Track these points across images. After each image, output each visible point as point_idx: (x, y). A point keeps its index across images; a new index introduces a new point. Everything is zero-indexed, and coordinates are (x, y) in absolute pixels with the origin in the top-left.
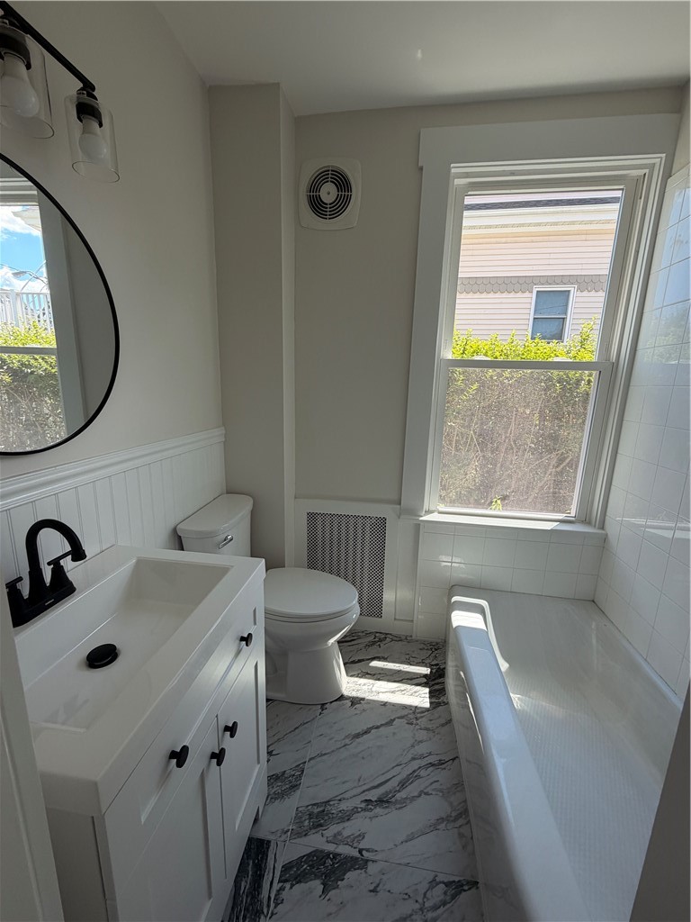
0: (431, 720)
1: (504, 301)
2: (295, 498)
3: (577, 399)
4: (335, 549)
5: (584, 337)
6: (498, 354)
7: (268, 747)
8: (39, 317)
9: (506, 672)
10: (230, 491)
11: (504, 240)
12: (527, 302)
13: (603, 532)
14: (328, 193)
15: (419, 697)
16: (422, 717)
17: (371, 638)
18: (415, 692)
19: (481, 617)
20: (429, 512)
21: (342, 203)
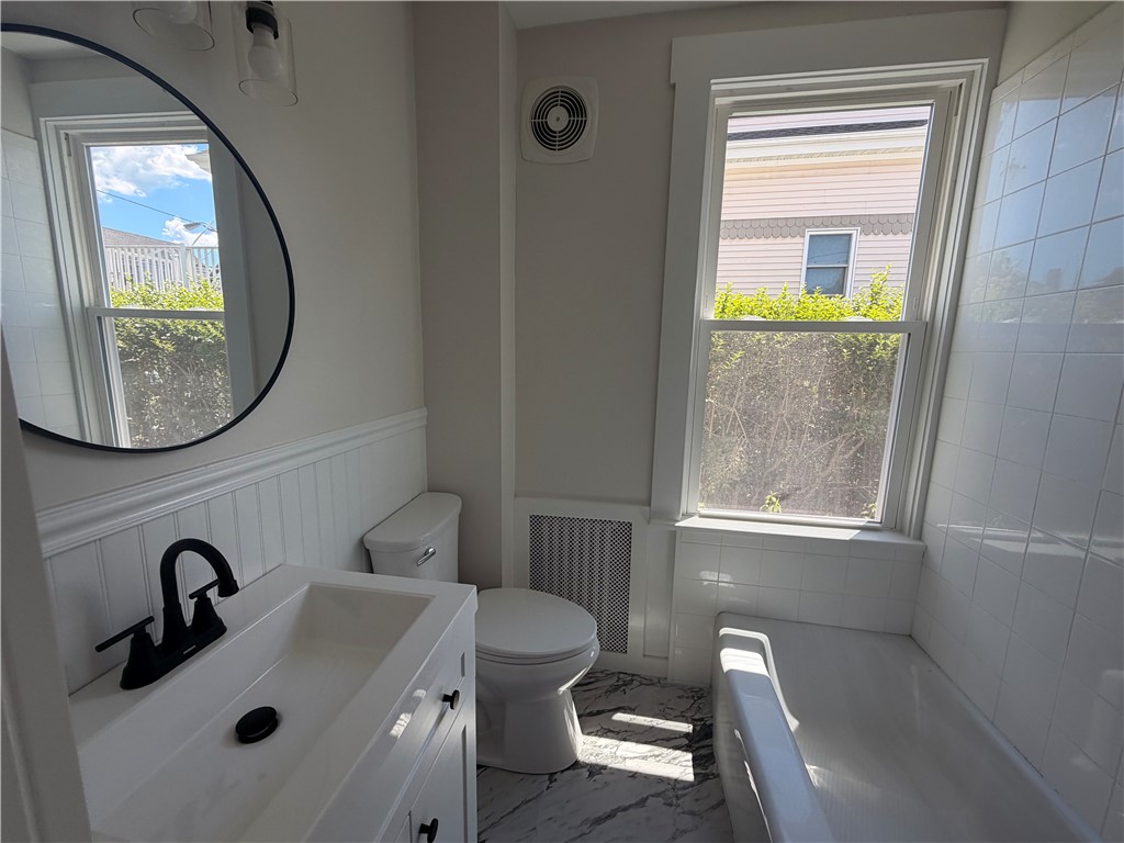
0: (697, 800)
1: (769, 247)
2: (516, 496)
3: (870, 368)
4: (566, 562)
5: (875, 290)
6: (766, 312)
7: (479, 834)
8: (211, 275)
9: (795, 731)
10: (433, 488)
11: (767, 175)
12: (798, 248)
13: (921, 543)
14: (558, 119)
15: (678, 766)
16: (684, 795)
17: (613, 681)
18: (675, 759)
19: (759, 657)
20: (688, 515)
21: (575, 130)
